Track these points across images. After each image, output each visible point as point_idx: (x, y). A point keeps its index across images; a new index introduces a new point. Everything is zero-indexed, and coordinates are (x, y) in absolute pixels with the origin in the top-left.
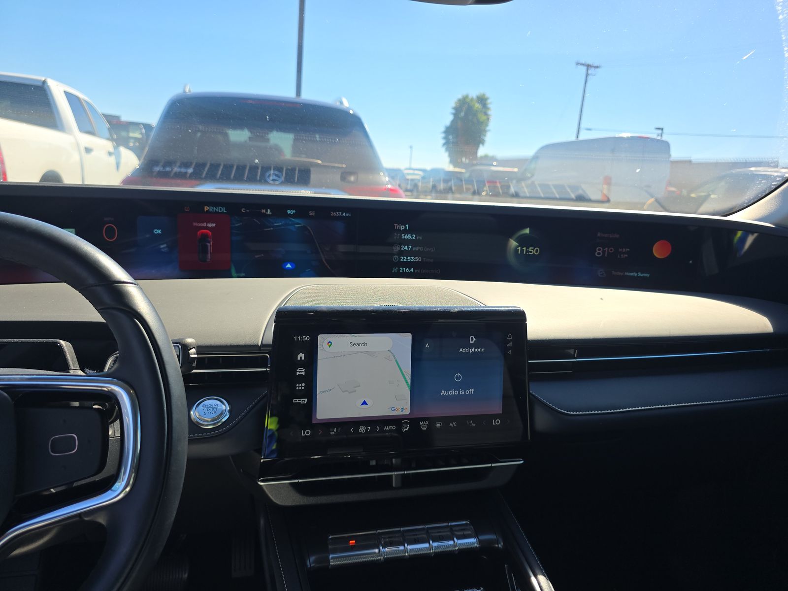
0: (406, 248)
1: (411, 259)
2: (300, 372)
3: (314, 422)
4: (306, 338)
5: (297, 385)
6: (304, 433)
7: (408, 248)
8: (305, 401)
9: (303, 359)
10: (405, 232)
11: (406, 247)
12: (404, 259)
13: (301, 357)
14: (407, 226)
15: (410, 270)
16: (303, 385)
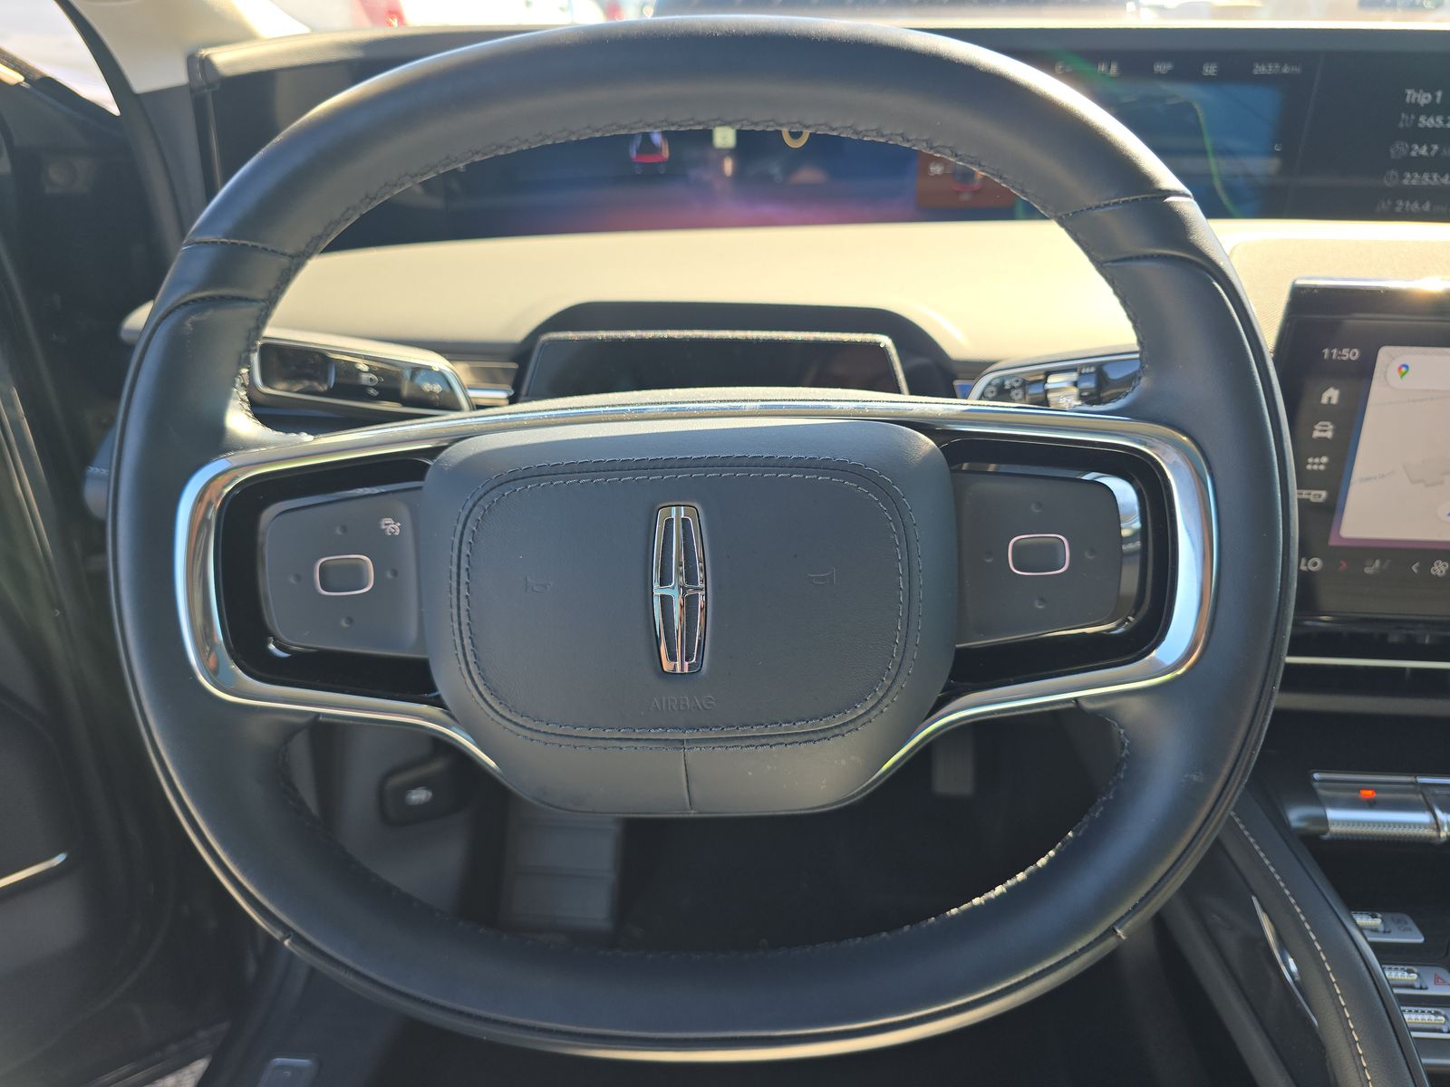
0: (1424, 151)
1: (1431, 178)
2: (1321, 431)
3: (1333, 542)
4: (1351, 354)
5: (1310, 460)
6: (1306, 565)
7: (1430, 150)
8: (1320, 496)
9: (1334, 401)
10: (1430, 110)
11: (1425, 148)
12: (1411, 179)
13: (1330, 398)
14: (1439, 94)
15: (1420, 206)
16: (1324, 459)
